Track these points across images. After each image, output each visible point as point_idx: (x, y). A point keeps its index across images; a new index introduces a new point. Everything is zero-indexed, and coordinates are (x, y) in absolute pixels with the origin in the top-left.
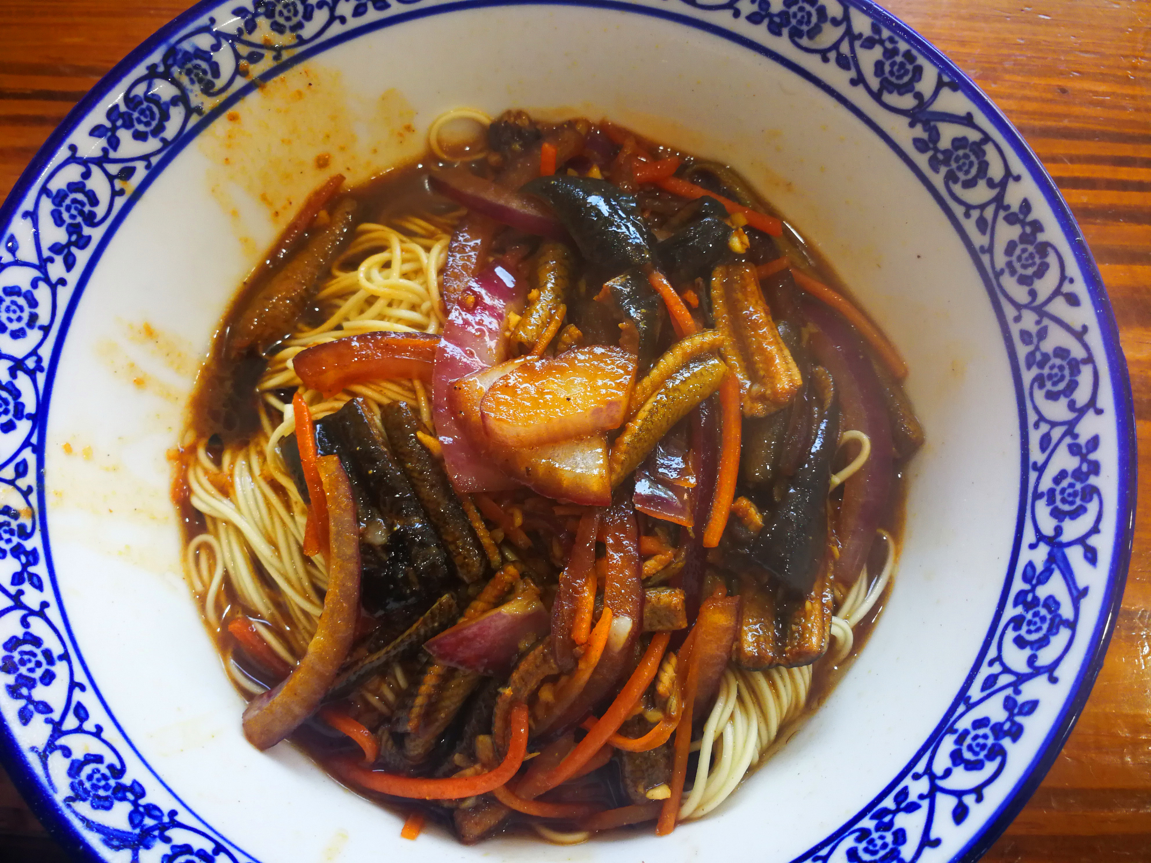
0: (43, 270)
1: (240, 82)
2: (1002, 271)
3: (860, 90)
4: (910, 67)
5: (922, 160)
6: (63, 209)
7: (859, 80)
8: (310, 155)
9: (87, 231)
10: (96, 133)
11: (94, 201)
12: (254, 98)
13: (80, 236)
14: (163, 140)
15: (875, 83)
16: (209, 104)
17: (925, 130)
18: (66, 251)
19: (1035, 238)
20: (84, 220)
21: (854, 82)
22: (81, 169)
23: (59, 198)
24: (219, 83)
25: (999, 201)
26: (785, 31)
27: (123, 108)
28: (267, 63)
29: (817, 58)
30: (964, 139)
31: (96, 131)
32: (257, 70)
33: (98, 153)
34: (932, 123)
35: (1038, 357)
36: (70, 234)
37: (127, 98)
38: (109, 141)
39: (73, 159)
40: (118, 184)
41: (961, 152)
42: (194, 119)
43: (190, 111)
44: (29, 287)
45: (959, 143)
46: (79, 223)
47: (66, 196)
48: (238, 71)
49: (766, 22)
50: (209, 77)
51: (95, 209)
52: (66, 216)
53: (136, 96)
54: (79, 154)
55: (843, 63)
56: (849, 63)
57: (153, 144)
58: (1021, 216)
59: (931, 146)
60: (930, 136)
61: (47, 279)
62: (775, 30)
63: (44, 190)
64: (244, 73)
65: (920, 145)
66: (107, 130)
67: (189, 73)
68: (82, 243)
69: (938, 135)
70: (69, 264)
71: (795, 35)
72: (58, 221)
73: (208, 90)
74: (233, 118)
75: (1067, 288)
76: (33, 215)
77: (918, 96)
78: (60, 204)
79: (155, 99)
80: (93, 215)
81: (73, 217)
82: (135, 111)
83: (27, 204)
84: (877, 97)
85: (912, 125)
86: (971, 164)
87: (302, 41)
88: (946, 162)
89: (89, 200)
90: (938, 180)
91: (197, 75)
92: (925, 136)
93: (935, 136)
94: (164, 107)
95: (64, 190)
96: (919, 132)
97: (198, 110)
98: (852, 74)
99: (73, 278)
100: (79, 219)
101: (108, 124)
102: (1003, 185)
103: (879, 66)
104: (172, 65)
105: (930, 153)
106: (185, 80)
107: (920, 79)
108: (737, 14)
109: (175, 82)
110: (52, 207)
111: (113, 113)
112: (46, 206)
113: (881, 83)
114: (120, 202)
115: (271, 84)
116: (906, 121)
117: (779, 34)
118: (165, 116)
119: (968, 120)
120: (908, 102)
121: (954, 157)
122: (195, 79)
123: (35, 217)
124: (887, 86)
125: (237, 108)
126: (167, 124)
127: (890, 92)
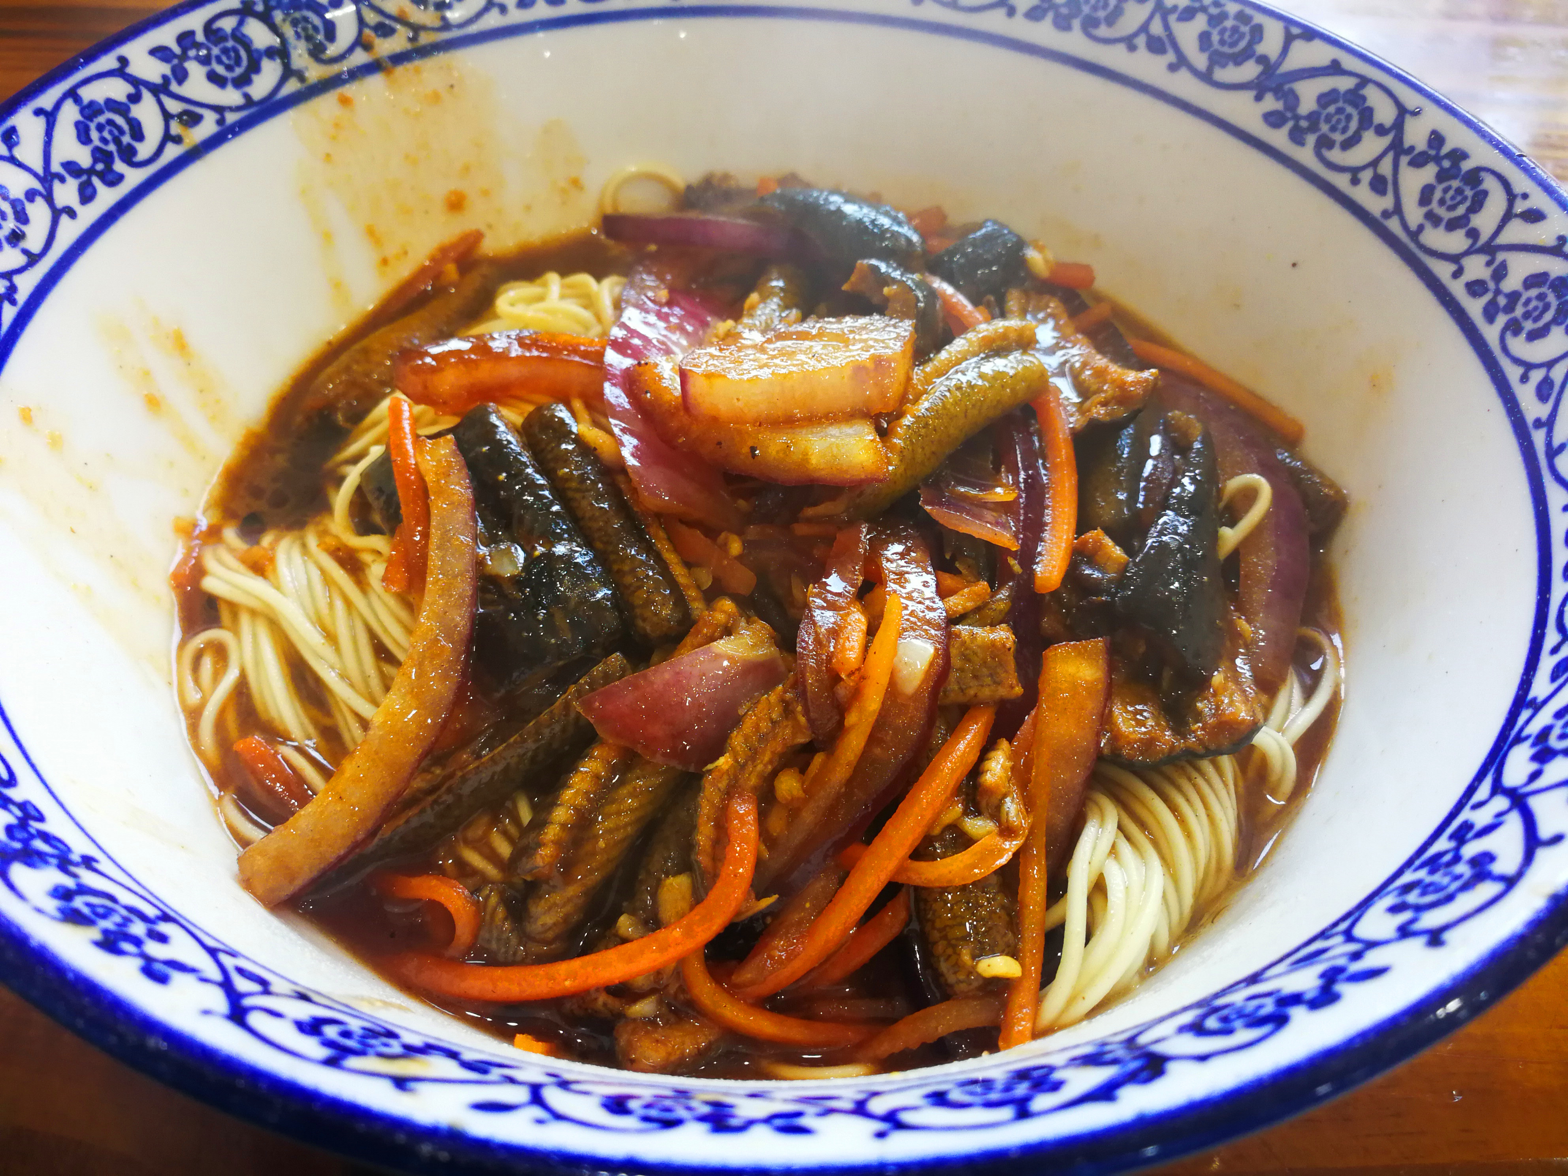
0: (47, 185)
1: (360, 58)
2: (1421, 228)
3: (1184, 74)
4: (1245, 29)
5: (1279, 138)
6: (93, 126)
7: (1181, 62)
8: (440, 189)
9: (119, 166)
10: (159, 54)
11: (138, 133)
12: (375, 82)
13: (109, 169)
14: (247, 96)
15: (1200, 61)
16: (315, 72)
17: (1278, 99)
18: (84, 178)
19: (1460, 169)
20: (119, 151)
21: (1172, 68)
22: (129, 89)
23: (90, 110)
24: (332, 50)
25: (1398, 148)
26: (1076, 23)
27: (200, 37)
28: (397, 43)
29: (1121, 48)
30: (1334, 92)
31: (160, 52)
32: (385, 47)
33: (157, 79)
34: (1287, 87)
35: (1502, 301)
36: (96, 160)
37: (208, 27)
38: (174, 70)
39: (121, 71)
40: (175, 128)
41: (1332, 109)
42: (292, 86)
43: (288, 72)
44: (22, 196)
45: (1326, 99)
46: (111, 153)
47: (100, 112)
48: (361, 42)
49: (1050, 16)
50: (320, 37)
51: (138, 145)
52: (94, 135)
53: (220, 30)
54: (130, 70)
55: (1156, 46)
56: (1163, 44)
57: (231, 97)
58: (1433, 152)
59: (1289, 115)
60: (1285, 103)
61: (49, 199)
62: (1063, 24)
63: (72, 94)
64: (368, 47)
65: (1273, 120)
66: (175, 56)
67: (295, 23)
68: (110, 177)
69: (1297, 99)
70: (87, 195)
71: (1089, 25)
72: (83, 136)
73: (317, 52)
74: (345, 101)
75: (1520, 207)
76: (50, 117)
77: (1263, 60)
78: (90, 118)
79: (246, 42)
80: (133, 151)
81: (104, 140)
82: (216, 45)
83: (47, 100)
84: (1206, 77)
85: (1259, 98)
86: (1349, 117)
87: (446, 25)
88: (1313, 127)
89: (130, 129)
90: (1306, 155)
91: (305, 29)
92: (1279, 106)
93: (1292, 100)
94: (255, 55)
95: (100, 104)
96: (1271, 103)
97: (300, 75)
98: (1170, 57)
99: (89, 214)
100: (112, 147)
101: (177, 50)
102: (1399, 125)
103: (1204, 39)
104: (274, 8)
105: (1290, 124)
106: (289, 31)
107: (1261, 39)
108: (1011, 12)
109: (274, 29)
110: (78, 117)
111: (186, 39)
112: (70, 113)
113: (1210, 59)
114: (172, 152)
115: (400, 71)
116: (1250, 94)
117: (1067, 28)
118: (255, 67)
119: (1335, 68)
120: (1250, 71)
121: (1323, 117)
122: (303, 34)
123: (51, 119)
124: (1218, 59)
125: (350, 90)
126: (255, 78)
127: (1224, 66)
